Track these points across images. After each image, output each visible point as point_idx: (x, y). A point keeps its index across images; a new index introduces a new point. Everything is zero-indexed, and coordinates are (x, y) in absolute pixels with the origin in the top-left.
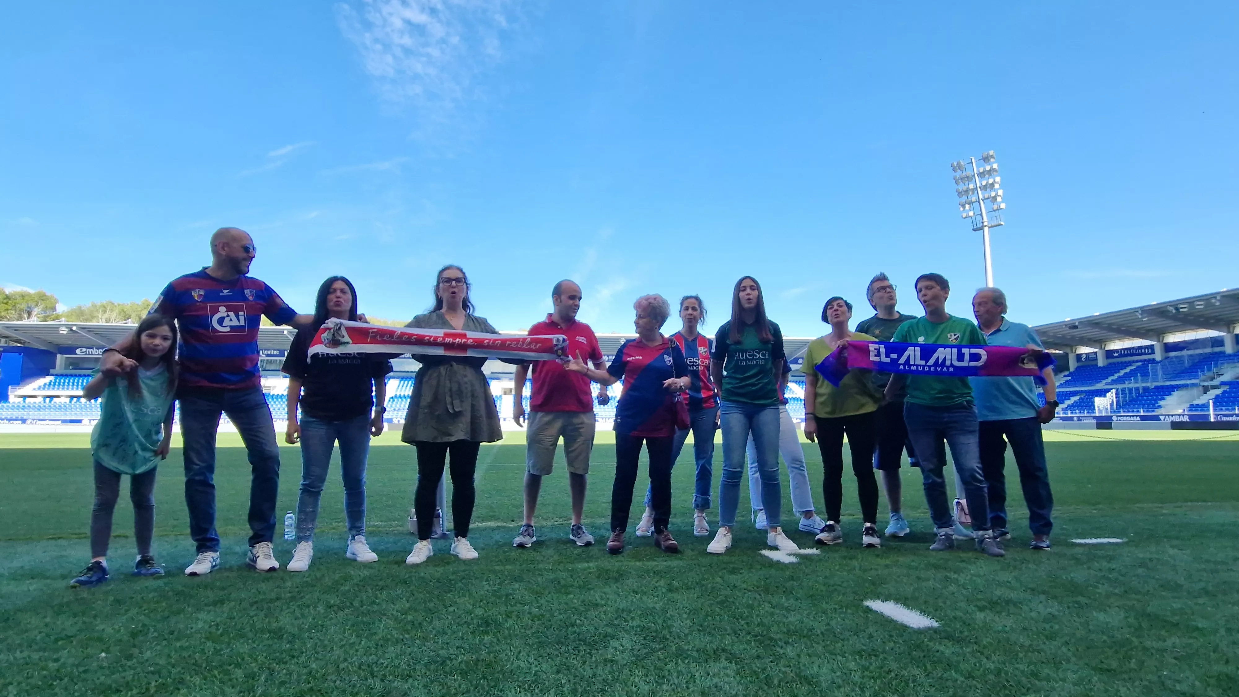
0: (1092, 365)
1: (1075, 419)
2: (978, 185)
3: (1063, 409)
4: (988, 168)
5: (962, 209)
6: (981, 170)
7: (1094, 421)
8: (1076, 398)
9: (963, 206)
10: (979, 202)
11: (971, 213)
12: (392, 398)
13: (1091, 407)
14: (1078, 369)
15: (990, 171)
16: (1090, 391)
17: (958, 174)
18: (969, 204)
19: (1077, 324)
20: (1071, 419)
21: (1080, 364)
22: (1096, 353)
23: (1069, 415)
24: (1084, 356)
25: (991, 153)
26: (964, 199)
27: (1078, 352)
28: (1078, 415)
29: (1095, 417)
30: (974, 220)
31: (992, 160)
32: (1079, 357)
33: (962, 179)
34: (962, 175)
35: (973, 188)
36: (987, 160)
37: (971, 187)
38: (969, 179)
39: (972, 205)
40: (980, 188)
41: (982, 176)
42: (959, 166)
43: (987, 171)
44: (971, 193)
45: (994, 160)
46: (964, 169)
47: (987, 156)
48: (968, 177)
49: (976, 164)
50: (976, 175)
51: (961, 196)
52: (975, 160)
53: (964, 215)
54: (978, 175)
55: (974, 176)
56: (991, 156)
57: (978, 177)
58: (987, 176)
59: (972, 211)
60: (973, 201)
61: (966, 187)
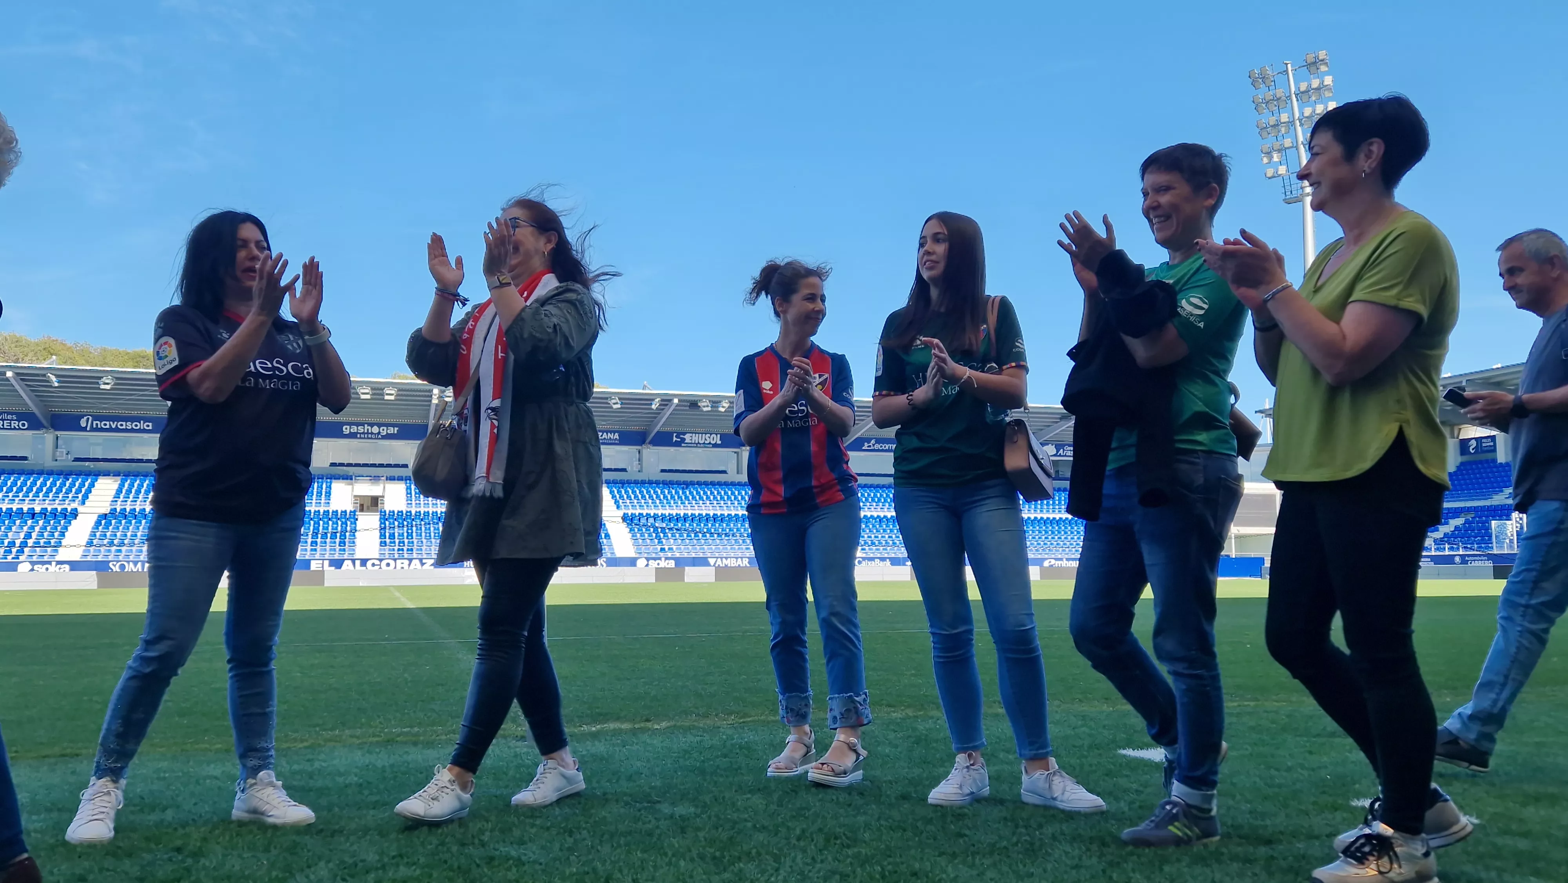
0: (1487, 461)
1: (1457, 559)
2: (1297, 115)
3: (1435, 541)
4: (1315, 83)
5: (1265, 160)
6: (1303, 87)
7: (1490, 564)
8: (1459, 521)
9: (1269, 154)
10: (1297, 148)
11: (1282, 170)
12: (105, 516)
13: (1485, 536)
14: (1462, 467)
15: (1318, 89)
16: (1482, 509)
17: (1263, 93)
18: (1279, 151)
19: (1464, 384)
20: (1449, 560)
21: (1466, 458)
22: (1493, 438)
23: (1447, 553)
24: (1473, 443)
25: (1322, 54)
26: (1270, 141)
27: (1463, 436)
28: (1461, 552)
29: (1491, 557)
30: (1287, 182)
31: (1323, 68)
32: (1464, 444)
33: (1267, 102)
34: (1269, 95)
35: (1287, 120)
36: (1313, 69)
37: (1284, 117)
38: (1280, 102)
39: (1284, 154)
40: (1300, 120)
41: (1305, 97)
42: (1264, 77)
43: (1313, 89)
44: (1283, 130)
45: (1327, 69)
46: (1273, 83)
47: (1313, 60)
48: (1278, 99)
49: (1294, 74)
50: (1294, 96)
51: (1264, 134)
52: (1292, 67)
53: (1270, 172)
54: (1296, 95)
55: (1289, 97)
56: (1322, 60)
57: (1298, 100)
58: (1314, 98)
59: (1284, 164)
60: (1286, 146)
61: (1274, 118)
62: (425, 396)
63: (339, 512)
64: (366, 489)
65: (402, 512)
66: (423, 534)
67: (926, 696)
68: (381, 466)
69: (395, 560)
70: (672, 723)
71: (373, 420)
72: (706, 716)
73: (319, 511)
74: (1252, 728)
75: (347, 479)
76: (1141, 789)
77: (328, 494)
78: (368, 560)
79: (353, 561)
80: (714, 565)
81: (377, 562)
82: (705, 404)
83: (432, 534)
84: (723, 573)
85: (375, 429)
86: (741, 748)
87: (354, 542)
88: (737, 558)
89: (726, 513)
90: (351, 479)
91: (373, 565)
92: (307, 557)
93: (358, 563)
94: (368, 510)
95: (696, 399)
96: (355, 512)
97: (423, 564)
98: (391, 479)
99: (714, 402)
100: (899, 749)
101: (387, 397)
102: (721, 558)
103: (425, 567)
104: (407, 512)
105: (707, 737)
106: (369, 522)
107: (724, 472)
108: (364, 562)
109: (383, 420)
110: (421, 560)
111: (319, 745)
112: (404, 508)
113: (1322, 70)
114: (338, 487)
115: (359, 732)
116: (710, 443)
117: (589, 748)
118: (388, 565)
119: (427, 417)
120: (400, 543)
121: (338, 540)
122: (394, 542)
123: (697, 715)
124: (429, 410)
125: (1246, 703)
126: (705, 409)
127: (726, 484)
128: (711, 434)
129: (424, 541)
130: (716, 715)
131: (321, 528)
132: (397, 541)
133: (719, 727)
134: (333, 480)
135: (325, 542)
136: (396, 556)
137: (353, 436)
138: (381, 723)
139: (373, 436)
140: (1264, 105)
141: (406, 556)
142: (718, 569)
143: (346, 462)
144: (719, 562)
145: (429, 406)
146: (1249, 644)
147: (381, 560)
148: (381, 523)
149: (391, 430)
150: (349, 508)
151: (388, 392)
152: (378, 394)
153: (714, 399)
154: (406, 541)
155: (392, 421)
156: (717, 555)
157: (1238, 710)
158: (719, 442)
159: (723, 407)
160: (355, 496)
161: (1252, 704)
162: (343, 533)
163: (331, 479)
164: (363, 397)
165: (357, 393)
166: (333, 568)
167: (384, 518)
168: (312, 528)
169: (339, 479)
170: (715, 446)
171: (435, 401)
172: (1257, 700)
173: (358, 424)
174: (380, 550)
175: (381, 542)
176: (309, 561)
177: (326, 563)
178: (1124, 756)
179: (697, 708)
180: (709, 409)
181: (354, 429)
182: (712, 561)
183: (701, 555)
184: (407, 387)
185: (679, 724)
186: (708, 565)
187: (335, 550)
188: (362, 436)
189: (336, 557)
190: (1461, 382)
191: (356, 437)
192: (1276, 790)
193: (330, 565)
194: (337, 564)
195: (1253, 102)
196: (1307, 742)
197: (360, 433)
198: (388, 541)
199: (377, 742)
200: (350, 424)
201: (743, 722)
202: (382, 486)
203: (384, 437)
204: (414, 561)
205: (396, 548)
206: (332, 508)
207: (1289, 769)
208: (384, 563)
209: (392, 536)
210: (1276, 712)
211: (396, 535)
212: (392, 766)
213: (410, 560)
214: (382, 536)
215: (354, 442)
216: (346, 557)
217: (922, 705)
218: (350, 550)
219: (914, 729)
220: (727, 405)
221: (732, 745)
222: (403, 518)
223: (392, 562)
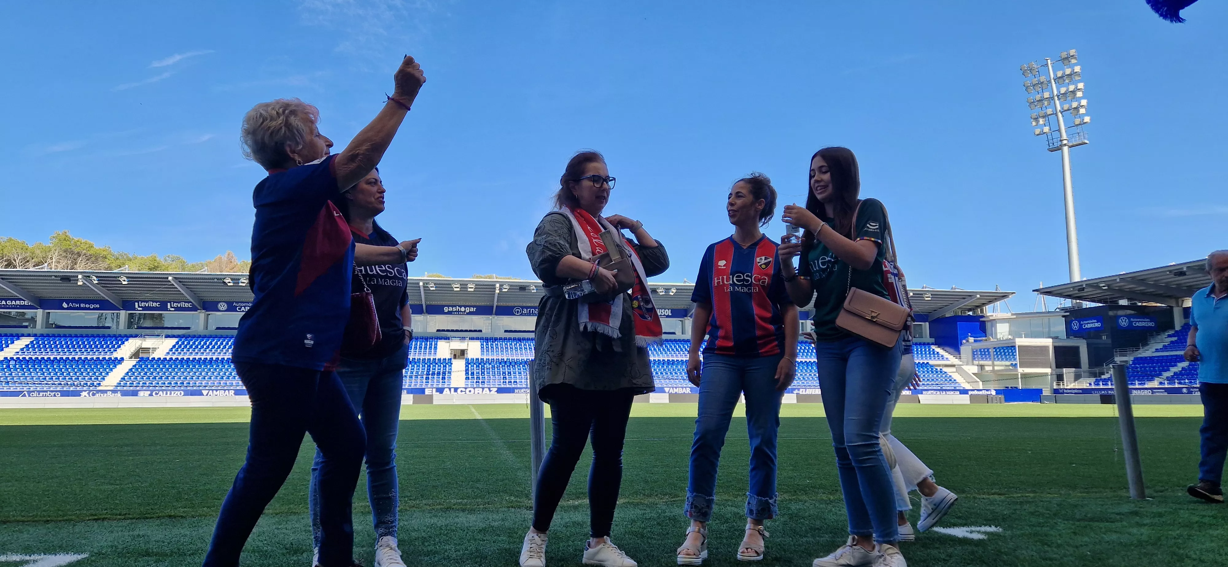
1: (1185, 390)
2: (1055, 92)
4: (1068, 71)
5: (1034, 123)
6: (1059, 74)
9: (1036, 119)
10: (1056, 114)
11: (1046, 129)
15: (1070, 75)
17: (1031, 80)
18: (1043, 117)
19: (1185, 269)
20: (1178, 391)
23: (1177, 386)
25: (1072, 52)
26: (1037, 110)
30: (1050, 137)
33: (1034, 85)
34: (1035, 81)
35: (1049, 96)
36: (1066, 62)
37: (1046, 95)
38: (1044, 85)
39: (1047, 119)
40: (1058, 96)
41: (1061, 81)
42: (1031, 69)
43: (1067, 75)
44: (1046, 103)
45: (1076, 61)
46: (1038, 73)
47: (1066, 56)
48: (1042, 83)
49: (1052, 67)
50: (1053, 80)
51: (1033, 106)
52: (1051, 61)
53: (1038, 131)
54: (1055, 80)
55: (1050, 82)
56: (1072, 56)
57: (1056, 83)
58: (1067, 81)
59: (1047, 126)
60: (1048, 113)
61: (1039, 96)
62: (491, 288)
63: (442, 359)
64: (457, 345)
65: (478, 359)
66: (491, 373)
67: (798, 485)
68: (466, 331)
69: (474, 388)
70: (627, 500)
71: (460, 303)
72: (650, 496)
73: (430, 359)
74: (1032, 514)
75: (446, 339)
76: (947, 558)
77: (436, 348)
78: (458, 388)
79: (450, 389)
80: (668, 392)
81: (464, 390)
82: (661, 290)
83: (496, 373)
84: (673, 398)
85: (463, 309)
86: (670, 519)
87: (450, 378)
88: (682, 388)
89: (675, 359)
90: (449, 339)
91: (462, 391)
92: (423, 387)
93: (452, 390)
94: (459, 358)
95: (655, 287)
96: (451, 359)
97: (490, 391)
98: (472, 339)
99: (666, 289)
100: (777, 523)
101: (469, 290)
102: (673, 388)
103: (491, 393)
104: (481, 359)
105: (648, 511)
106: (459, 365)
107: (674, 333)
108: (456, 390)
109: (467, 304)
110: (489, 388)
111: (406, 510)
112: (480, 357)
113: (1073, 62)
114: (441, 344)
115: (431, 502)
116: (664, 315)
117: (571, 516)
118: (470, 391)
119: (493, 301)
120: (477, 378)
121: (441, 376)
122: (474, 378)
123: (644, 495)
124: (494, 297)
125: (1027, 495)
126: (661, 294)
127: (675, 341)
128: (665, 309)
129: (491, 377)
130: (656, 495)
131: (431, 369)
132: (475, 377)
133: (657, 504)
134: (438, 340)
135: (434, 378)
136: (475, 386)
137: (450, 313)
138: (445, 496)
139: (462, 313)
140: (1032, 88)
141: (481, 386)
142: (670, 395)
143: (446, 329)
144: (671, 391)
145: (494, 294)
146: (1030, 451)
147: (466, 388)
148: (466, 366)
149: (472, 309)
150: (448, 356)
151: (470, 286)
152: (464, 288)
153: (666, 287)
154: (481, 377)
155: (473, 304)
156: (670, 386)
157: (1021, 500)
158: (670, 314)
159: (672, 292)
160: (451, 350)
161: (1032, 495)
162: (444, 373)
163: (437, 339)
164: (455, 289)
165: (452, 287)
166: (438, 393)
167: (468, 363)
168: (426, 369)
169: (442, 339)
170: (668, 316)
171: (497, 291)
172: (1034, 492)
173: (452, 306)
174: (466, 382)
175: (466, 378)
176: (424, 389)
177: (434, 390)
178: (937, 532)
179: (644, 490)
180: (664, 293)
181: (451, 309)
182: (667, 390)
183: (660, 386)
184: (481, 283)
185: (631, 501)
186: (664, 392)
187: (439, 382)
188: (455, 313)
189: (440, 386)
190: (1183, 268)
191: (452, 314)
192: (1049, 562)
193: (437, 391)
194: (440, 391)
195: (1024, 86)
196: (1073, 525)
197: (454, 312)
198: (470, 377)
199: (441, 509)
200: (448, 306)
201: (674, 501)
202: (466, 343)
203: (468, 314)
204: (485, 389)
205: (475, 381)
206: (437, 357)
207: (1059, 546)
208: (468, 390)
209: (473, 374)
210: (1050, 502)
211: (475, 373)
212: (446, 526)
213: (483, 388)
214: (467, 373)
215: (450, 317)
216: (446, 386)
217: (795, 492)
218: (448, 382)
219: (789, 509)
220: (675, 291)
221: (664, 517)
222: (479, 363)
223: (472, 390)
